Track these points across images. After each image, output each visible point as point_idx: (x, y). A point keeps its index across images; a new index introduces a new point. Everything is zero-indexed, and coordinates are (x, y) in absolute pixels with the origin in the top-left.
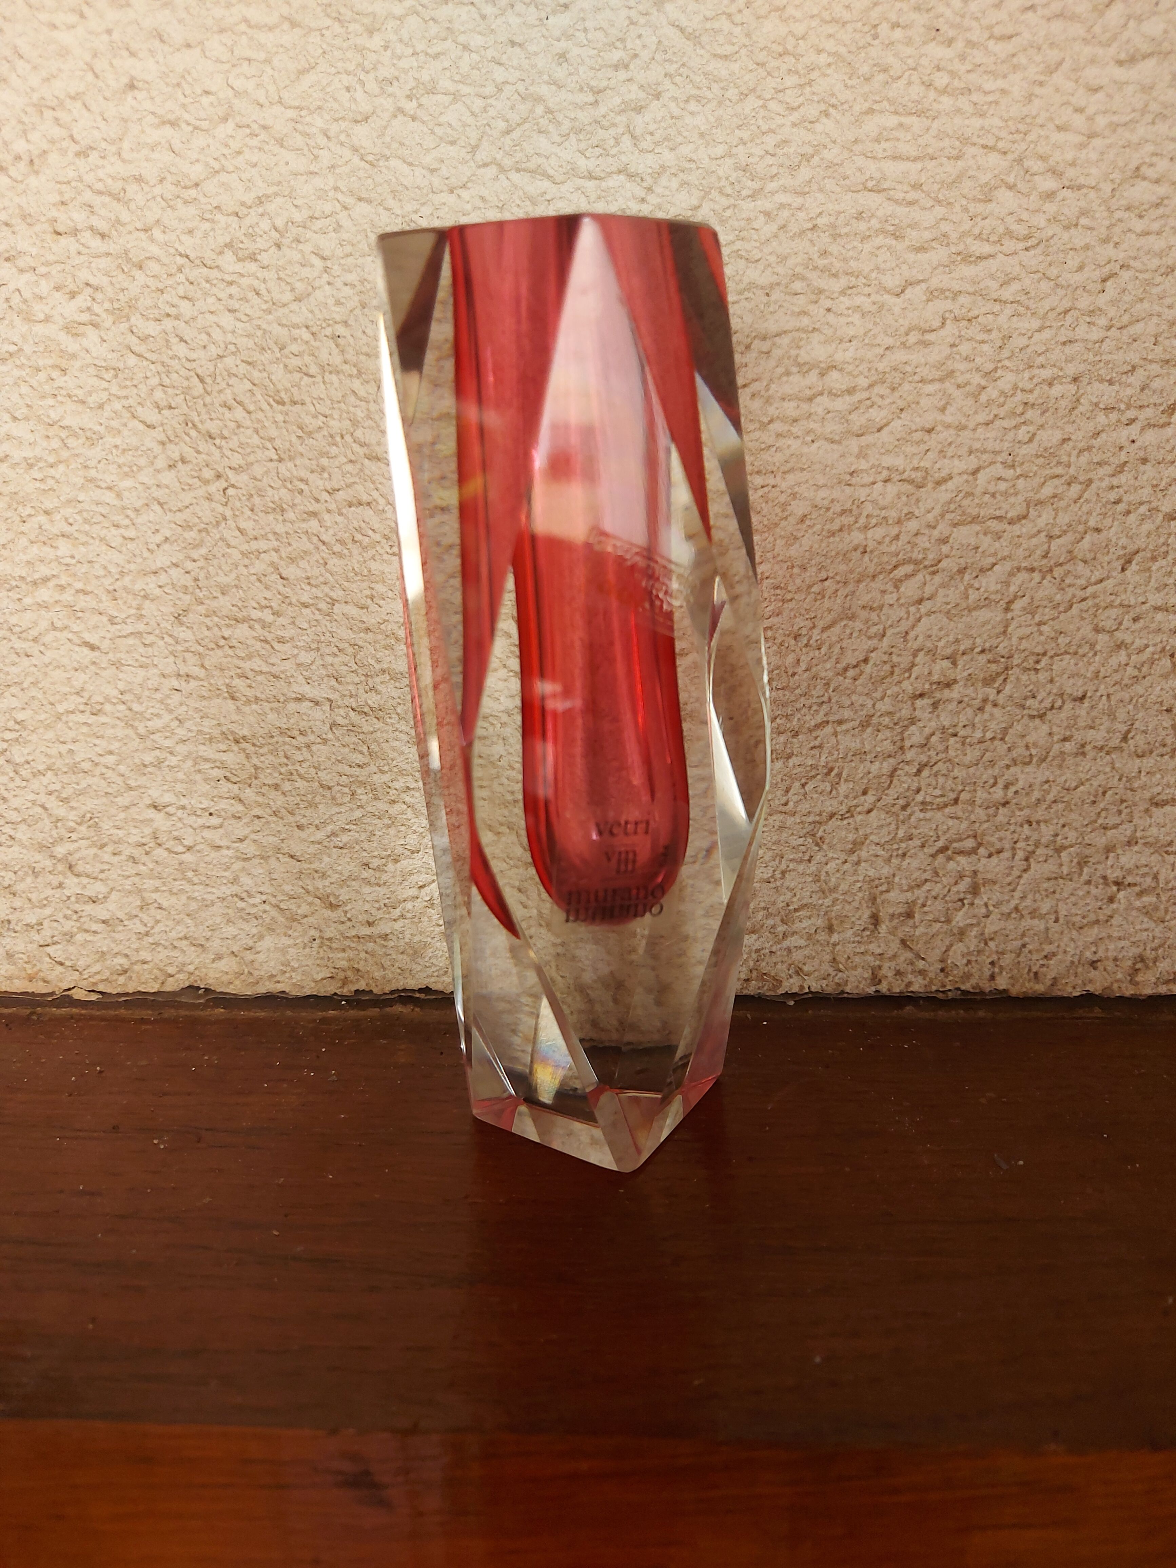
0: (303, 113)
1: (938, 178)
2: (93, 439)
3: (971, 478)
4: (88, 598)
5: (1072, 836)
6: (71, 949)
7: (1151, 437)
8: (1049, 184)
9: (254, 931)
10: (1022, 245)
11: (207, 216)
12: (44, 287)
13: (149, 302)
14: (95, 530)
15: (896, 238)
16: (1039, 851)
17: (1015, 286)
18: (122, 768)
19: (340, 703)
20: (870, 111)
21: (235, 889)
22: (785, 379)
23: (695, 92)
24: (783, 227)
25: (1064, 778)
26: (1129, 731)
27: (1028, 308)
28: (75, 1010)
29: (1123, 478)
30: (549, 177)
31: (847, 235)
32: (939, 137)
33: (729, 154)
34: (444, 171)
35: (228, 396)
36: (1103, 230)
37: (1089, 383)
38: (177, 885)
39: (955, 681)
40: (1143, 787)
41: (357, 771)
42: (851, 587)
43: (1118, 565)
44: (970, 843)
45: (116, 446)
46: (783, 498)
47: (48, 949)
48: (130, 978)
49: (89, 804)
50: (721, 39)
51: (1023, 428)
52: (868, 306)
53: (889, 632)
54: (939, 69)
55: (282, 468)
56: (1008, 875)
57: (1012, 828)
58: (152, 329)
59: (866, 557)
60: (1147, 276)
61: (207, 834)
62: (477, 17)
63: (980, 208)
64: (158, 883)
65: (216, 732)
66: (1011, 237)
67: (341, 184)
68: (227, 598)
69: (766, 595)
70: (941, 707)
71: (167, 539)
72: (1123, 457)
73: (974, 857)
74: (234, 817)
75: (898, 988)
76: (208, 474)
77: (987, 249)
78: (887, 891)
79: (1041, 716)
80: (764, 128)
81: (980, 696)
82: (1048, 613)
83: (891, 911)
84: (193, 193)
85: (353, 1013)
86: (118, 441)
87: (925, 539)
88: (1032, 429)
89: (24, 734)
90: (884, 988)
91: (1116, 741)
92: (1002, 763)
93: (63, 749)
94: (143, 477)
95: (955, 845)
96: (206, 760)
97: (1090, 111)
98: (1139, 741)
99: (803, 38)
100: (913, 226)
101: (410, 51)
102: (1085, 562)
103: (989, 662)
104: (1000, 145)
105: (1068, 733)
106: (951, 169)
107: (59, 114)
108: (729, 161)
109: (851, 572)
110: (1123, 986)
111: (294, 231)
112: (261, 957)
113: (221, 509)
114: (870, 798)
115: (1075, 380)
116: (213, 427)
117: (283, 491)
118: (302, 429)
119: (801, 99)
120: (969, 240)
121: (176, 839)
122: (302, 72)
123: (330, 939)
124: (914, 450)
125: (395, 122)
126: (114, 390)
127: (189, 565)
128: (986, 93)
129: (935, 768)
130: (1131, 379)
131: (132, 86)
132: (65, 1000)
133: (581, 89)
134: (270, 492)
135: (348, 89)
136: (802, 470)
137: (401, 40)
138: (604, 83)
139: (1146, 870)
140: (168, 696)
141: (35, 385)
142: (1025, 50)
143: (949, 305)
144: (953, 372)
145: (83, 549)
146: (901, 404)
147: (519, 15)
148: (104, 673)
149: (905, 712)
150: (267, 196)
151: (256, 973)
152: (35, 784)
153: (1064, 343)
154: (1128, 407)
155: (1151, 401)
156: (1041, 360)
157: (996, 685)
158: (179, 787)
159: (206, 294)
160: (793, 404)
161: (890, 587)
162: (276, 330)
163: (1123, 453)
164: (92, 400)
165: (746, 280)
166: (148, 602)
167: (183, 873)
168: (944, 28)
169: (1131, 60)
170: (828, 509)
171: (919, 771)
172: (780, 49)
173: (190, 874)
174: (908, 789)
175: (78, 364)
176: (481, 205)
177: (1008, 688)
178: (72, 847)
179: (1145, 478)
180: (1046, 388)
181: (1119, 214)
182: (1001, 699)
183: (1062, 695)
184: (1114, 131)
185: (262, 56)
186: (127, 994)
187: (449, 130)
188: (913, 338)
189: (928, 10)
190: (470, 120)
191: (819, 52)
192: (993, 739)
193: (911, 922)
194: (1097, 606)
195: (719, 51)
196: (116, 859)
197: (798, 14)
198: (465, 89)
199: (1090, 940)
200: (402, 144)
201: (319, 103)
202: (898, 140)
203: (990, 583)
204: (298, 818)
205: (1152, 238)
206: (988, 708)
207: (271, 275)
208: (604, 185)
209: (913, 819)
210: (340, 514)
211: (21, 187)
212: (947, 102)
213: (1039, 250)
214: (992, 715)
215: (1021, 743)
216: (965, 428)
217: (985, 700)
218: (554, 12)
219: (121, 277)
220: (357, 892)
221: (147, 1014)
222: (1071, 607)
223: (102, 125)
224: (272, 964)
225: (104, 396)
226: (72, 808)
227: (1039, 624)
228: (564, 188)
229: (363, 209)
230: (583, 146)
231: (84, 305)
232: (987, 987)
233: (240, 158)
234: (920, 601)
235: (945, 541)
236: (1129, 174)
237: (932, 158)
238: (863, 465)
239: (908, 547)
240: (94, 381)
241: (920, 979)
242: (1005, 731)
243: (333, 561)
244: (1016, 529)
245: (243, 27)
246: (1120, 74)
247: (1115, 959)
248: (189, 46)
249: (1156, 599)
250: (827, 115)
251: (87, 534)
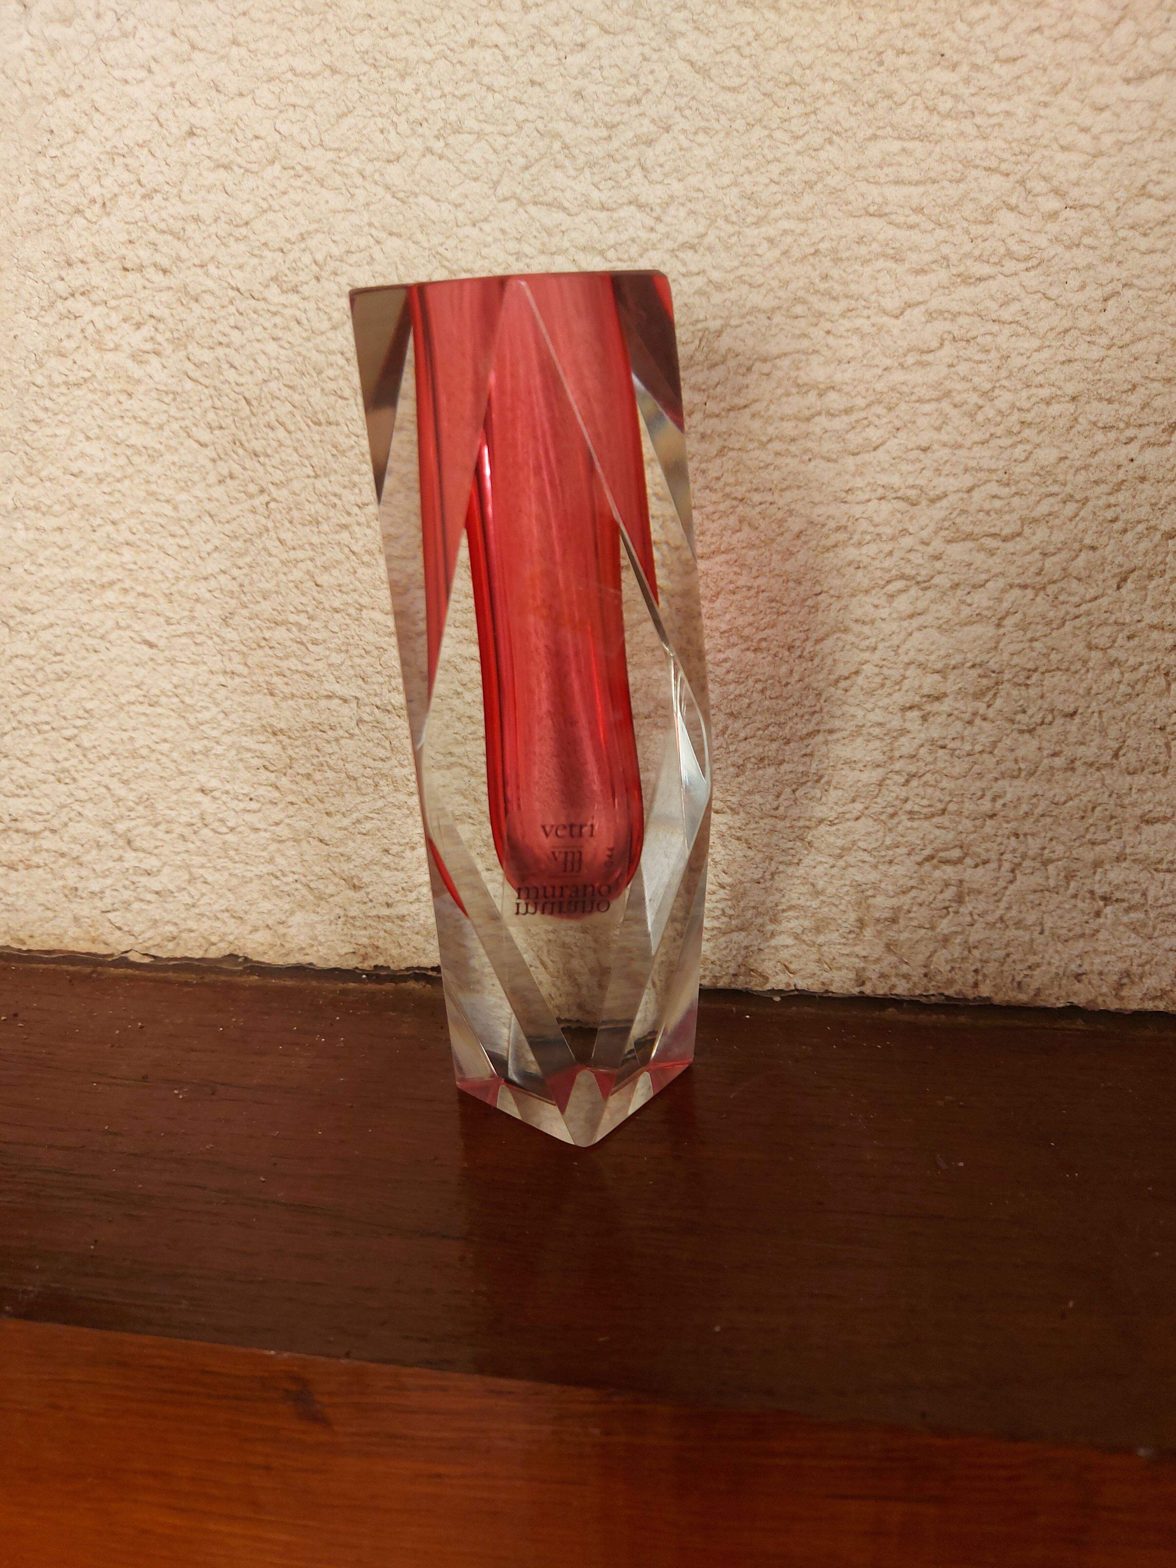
0: (341, 155)
1: (939, 201)
2: (154, 457)
3: (966, 496)
4: (148, 601)
5: (1060, 849)
6: (129, 915)
7: (1150, 456)
8: (1052, 204)
9: (287, 907)
10: (1023, 266)
11: (256, 252)
12: (115, 319)
13: (204, 332)
14: (155, 539)
15: (896, 261)
16: (1026, 863)
17: (1015, 307)
18: (175, 755)
19: (366, 701)
20: (874, 137)
21: (271, 868)
22: (784, 399)
23: (703, 124)
24: (785, 253)
25: (1052, 793)
26: (1120, 748)
27: (1027, 328)
28: (130, 971)
29: (1121, 497)
30: (564, 209)
31: (848, 259)
32: (941, 161)
33: (736, 184)
34: (468, 206)
35: (271, 417)
36: (1106, 249)
37: (1088, 402)
38: (220, 863)
39: (945, 695)
40: (1134, 804)
41: (380, 764)
42: (843, 602)
43: (1114, 583)
44: (956, 853)
45: (174, 464)
46: (780, 515)
47: (109, 915)
48: (178, 944)
49: (146, 787)
50: (730, 71)
51: (1020, 447)
52: (867, 328)
53: (881, 646)
54: (943, 93)
55: (318, 484)
56: (995, 885)
57: (999, 840)
58: (206, 356)
59: (860, 573)
60: (1150, 294)
61: (247, 817)
62: (500, 58)
63: (981, 230)
64: (203, 860)
65: (257, 725)
66: (1012, 258)
67: (375, 221)
68: (268, 603)
69: (761, 607)
70: (931, 719)
71: (216, 548)
72: (1121, 475)
73: (960, 866)
74: (271, 802)
75: (882, 990)
76: (253, 488)
77: (986, 270)
78: (874, 896)
79: (1031, 731)
80: (770, 157)
81: (970, 710)
82: (1041, 629)
83: (877, 915)
84: (244, 231)
85: (372, 987)
86: (175, 458)
87: (919, 555)
88: (1029, 447)
89: (92, 721)
90: (868, 989)
91: (1107, 758)
92: (991, 776)
93: (125, 736)
94: (198, 491)
95: (942, 854)
96: (248, 750)
97: (1095, 130)
98: (1130, 758)
99: (810, 67)
100: (914, 249)
101: (438, 93)
102: (1079, 580)
103: (980, 676)
104: (1004, 167)
105: (1058, 749)
106: (954, 191)
107: (129, 160)
108: (735, 191)
109: (846, 586)
110: (1108, 1000)
111: (332, 265)
112: (292, 931)
113: (263, 521)
114: (858, 806)
115: (1074, 399)
116: (257, 446)
117: (319, 505)
118: (335, 447)
119: (807, 127)
120: (969, 262)
121: (221, 820)
122: (341, 116)
123: (354, 918)
124: (910, 468)
125: (425, 161)
126: (173, 412)
127: (235, 572)
128: (989, 115)
129: (924, 779)
130: (1132, 398)
131: (191, 134)
132: (122, 961)
133: (596, 125)
134: (307, 506)
135: (382, 132)
136: (799, 487)
137: (431, 84)
138: (618, 118)
139: (1135, 886)
140: (216, 691)
141: (106, 407)
142: (1030, 71)
143: (948, 326)
144: (950, 391)
145: (144, 556)
146: (898, 423)
147: (539, 55)
148: (160, 669)
149: (896, 723)
150: (309, 233)
151: (287, 945)
152: (101, 767)
153: (1063, 363)
154: (1128, 425)
155: (1152, 419)
156: (1040, 379)
157: (987, 699)
158: (224, 774)
159: (254, 324)
160: (792, 424)
161: (883, 601)
162: (315, 356)
163: (1122, 471)
164: (154, 421)
165: (749, 304)
166: (199, 605)
167: (226, 851)
168: (948, 53)
169: (1140, 78)
170: (824, 525)
171: (907, 782)
172: (787, 79)
173: (232, 853)
174: (897, 798)
175: (142, 388)
176: (501, 236)
177: (998, 703)
178: (131, 824)
179: (1143, 497)
180: (1043, 406)
181: (1122, 233)
182: (991, 713)
183: (1052, 711)
184: (1120, 149)
185: (306, 102)
186: (176, 959)
187: (473, 168)
188: (910, 360)
189: (933, 36)
190: (492, 157)
191: (825, 80)
192: (981, 752)
193: (895, 927)
194: (1091, 624)
195: (728, 83)
196: (167, 837)
197: (805, 44)
198: (488, 128)
199: (1076, 953)
200: (430, 181)
201: (356, 145)
202: (900, 164)
203: (981, 599)
204: (327, 805)
205: (1156, 257)
206: (978, 721)
207: (311, 306)
208: (615, 215)
209: (900, 828)
210: (369, 527)
211: (95, 227)
212: (950, 126)
213: (1040, 270)
214: (980, 728)
215: (1011, 756)
216: (960, 446)
217: (975, 714)
218: (572, 51)
219: (181, 309)
220: (378, 875)
221: (192, 978)
222: (1063, 624)
223: (165, 169)
224: (302, 937)
225: (164, 417)
226: (132, 790)
227: (1032, 640)
228: (577, 220)
229: (392, 243)
230: (596, 179)
231: (148, 335)
232: (970, 994)
233: (285, 198)
234: (911, 616)
235: (938, 558)
236: (1135, 192)
237: (934, 182)
238: (859, 482)
239: (902, 562)
240: (156, 404)
241: (904, 982)
242: (994, 744)
243: (362, 571)
244: (1010, 546)
245: (289, 76)
246: (1129, 92)
247: (1101, 973)
248: (241, 95)
249: (1151, 617)
250: (830, 142)
251: (147, 542)
